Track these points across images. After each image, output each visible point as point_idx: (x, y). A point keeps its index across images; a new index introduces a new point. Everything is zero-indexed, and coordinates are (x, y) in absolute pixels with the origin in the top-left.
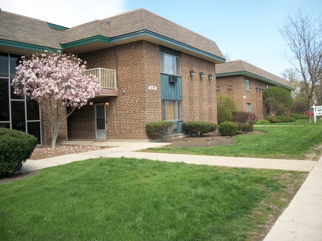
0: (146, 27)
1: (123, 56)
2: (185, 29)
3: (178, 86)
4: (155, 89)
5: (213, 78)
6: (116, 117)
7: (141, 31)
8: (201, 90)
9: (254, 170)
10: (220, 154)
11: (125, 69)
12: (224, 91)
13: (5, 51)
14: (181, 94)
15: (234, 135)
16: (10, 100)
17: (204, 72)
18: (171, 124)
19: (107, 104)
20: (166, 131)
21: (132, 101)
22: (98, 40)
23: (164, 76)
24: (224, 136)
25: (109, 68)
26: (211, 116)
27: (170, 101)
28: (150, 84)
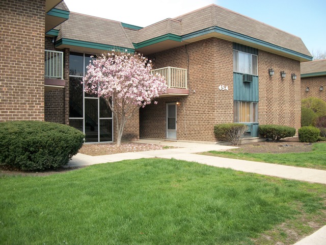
0: (215, 23)
1: (194, 54)
2: (263, 24)
3: (254, 86)
4: (227, 88)
5: (297, 78)
6: (186, 116)
7: (211, 28)
8: (281, 90)
9: (304, 183)
10: (281, 162)
11: (195, 68)
12: (314, 93)
13: (81, 51)
14: (257, 95)
15: (315, 142)
16: (84, 98)
17: (286, 72)
18: (241, 127)
19: (178, 103)
20: (236, 133)
21: (202, 101)
22: (168, 38)
23: (238, 75)
24: (302, 142)
25: (181, 67)
26: (292, 120)
27: (244, 102)
28: (221, 84)
